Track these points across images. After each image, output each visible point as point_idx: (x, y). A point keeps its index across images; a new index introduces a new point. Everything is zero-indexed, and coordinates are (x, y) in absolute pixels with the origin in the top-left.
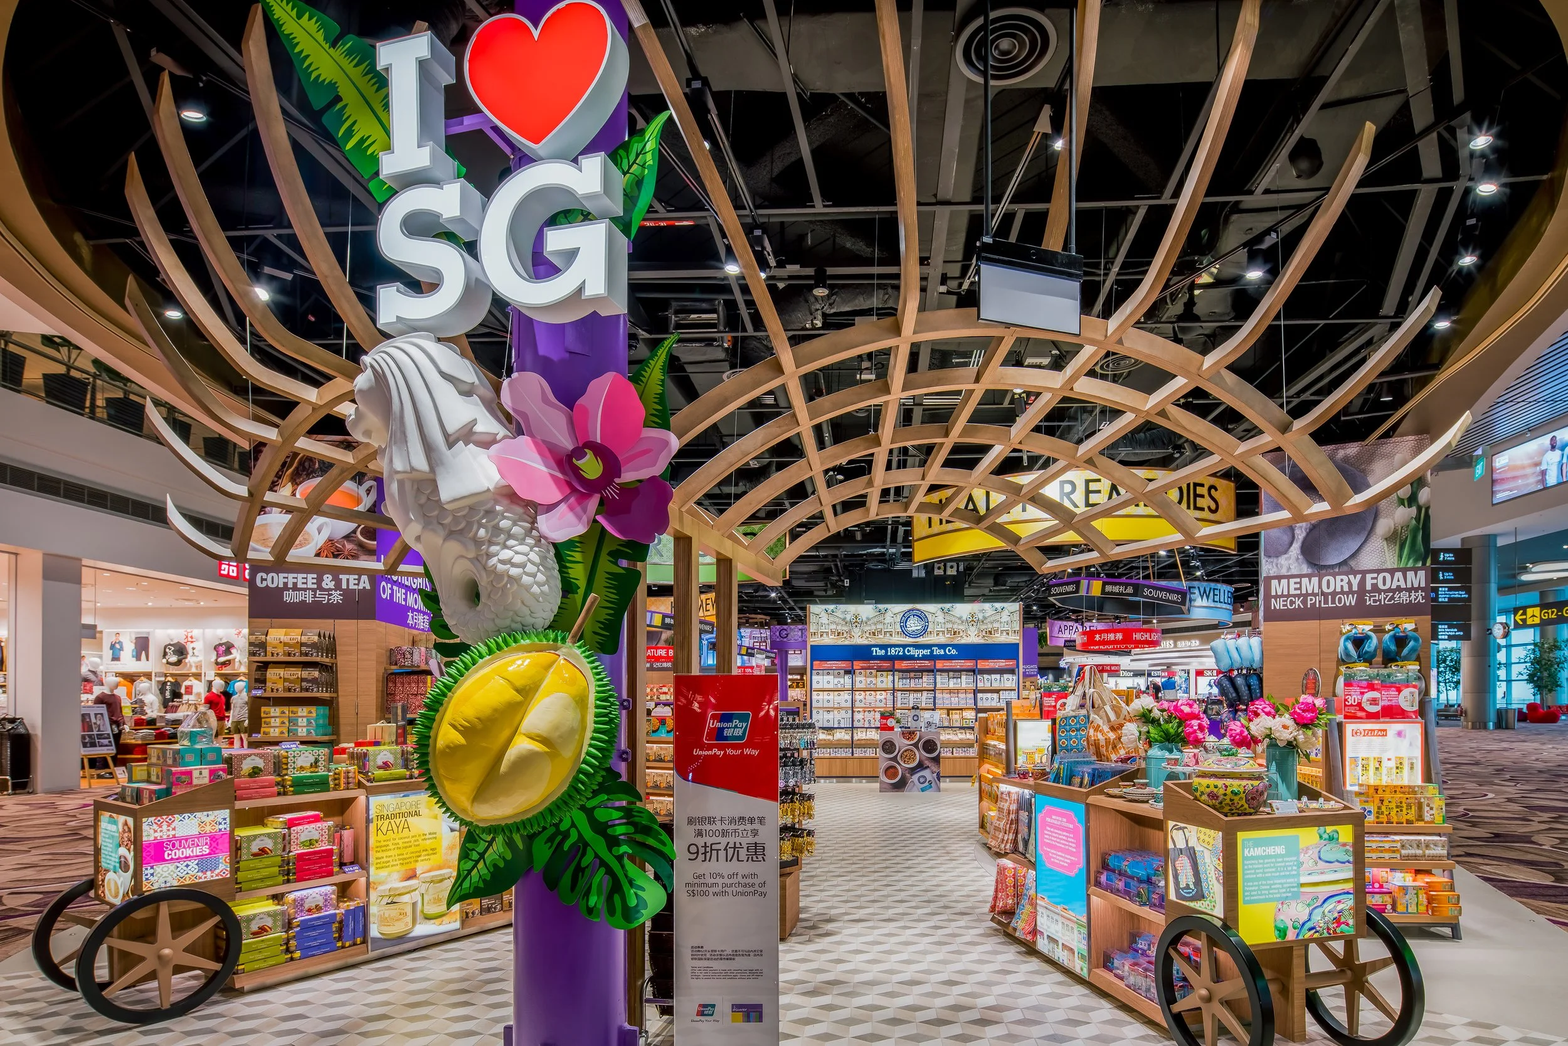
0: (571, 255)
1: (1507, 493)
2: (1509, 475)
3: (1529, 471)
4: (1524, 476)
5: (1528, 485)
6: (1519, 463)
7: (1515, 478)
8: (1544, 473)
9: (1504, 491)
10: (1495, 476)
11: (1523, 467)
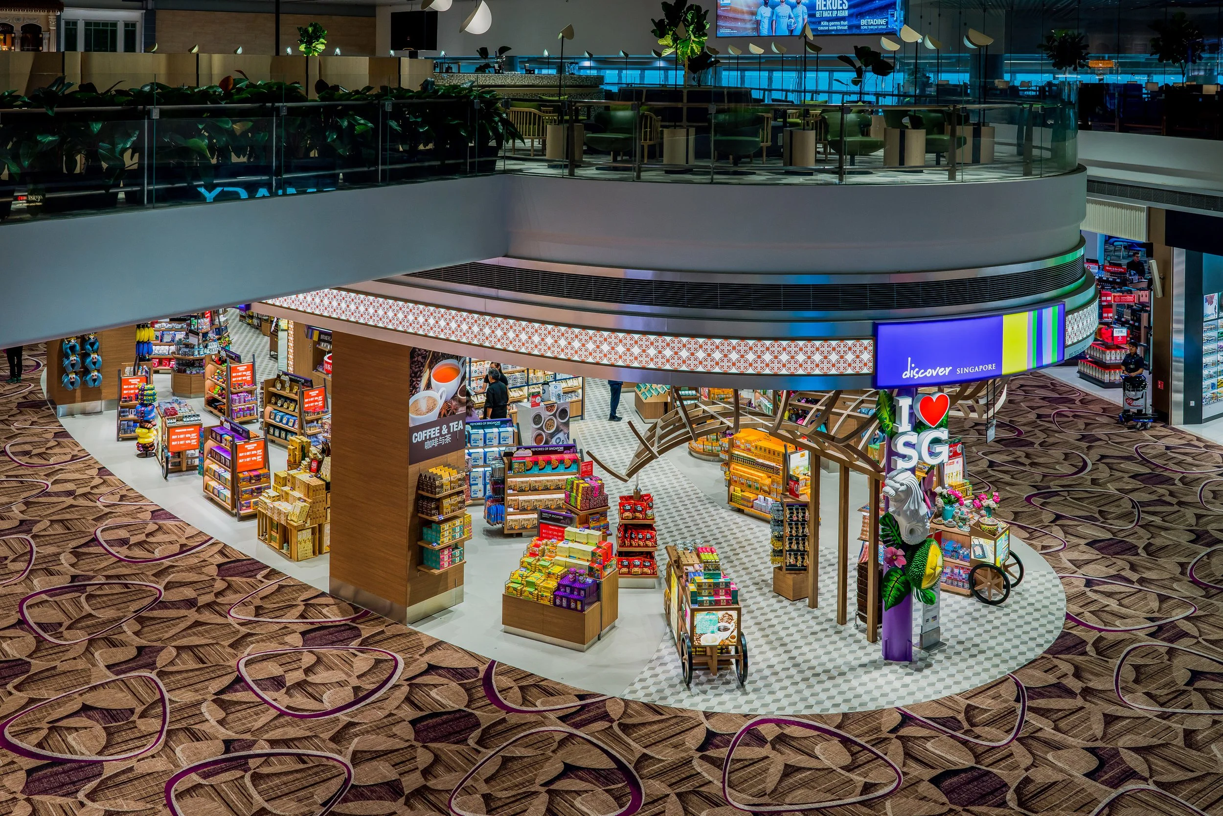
0: (940, 453)
1: (728, 31)
2: (731, 15)
3: (747, 17)
4: (743, 20)
5: (745, 29)
6: (739, 7)
7: (736, 19)
8: (758, 23)
9: (727, 28)
10: (720, 12)
11: (742, 12)
